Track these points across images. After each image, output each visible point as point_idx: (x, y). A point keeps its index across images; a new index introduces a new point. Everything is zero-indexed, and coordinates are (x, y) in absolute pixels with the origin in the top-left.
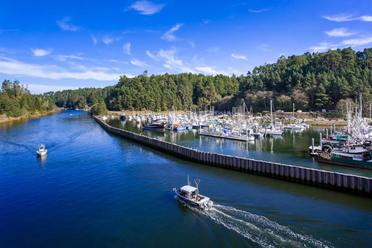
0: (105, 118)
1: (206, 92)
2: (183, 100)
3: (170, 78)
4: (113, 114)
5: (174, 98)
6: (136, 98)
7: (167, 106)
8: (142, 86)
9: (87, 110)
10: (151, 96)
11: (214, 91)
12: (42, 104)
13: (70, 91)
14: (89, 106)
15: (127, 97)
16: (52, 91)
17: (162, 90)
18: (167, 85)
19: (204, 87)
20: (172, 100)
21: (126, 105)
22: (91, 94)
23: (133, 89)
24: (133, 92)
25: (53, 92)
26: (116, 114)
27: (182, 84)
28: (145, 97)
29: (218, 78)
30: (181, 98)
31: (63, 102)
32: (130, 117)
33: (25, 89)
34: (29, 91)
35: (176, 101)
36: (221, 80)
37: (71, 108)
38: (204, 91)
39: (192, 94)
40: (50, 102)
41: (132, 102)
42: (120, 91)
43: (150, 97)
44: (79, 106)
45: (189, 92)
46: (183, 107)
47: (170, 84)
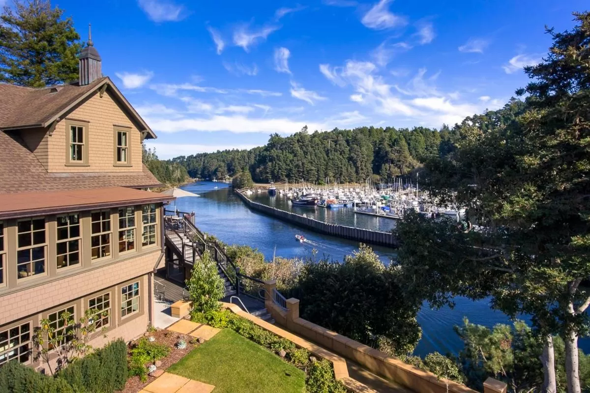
0: (249, 193)
1: (393, 156)
2: (357, 168)
3: (340, 135)
4: (260, 187)
5: (345, 165)
6: (291, 165)
7: (334, 177)
8: (299, 149)
9: (227, 182)
10: (311, 163)
11: (407, 153)
12: (172, 175)
13: (205, 155)
14: (230, 176)
15: (278, 164)
16: (183, 155)
17: (327, 155)
18: (334, 147)
19: (392, 147)
20: (341, 167)
21: (278, 175)
22: (233, 159)
23: (287, 154)
24: (287, 158)
25: (184, 157)
26: (264, 188)
27: (356, 144)
28: (303, 164)
29: (415, 133)
30: (355, 164)
31: (197, 170)
32: (281, 191)
33: (153, 154)
34: (157, 156)
35: (347, 170)
36: (421, 137)
37: (207, 179)
38: (391, 154)
39: (372, 158)
40: (181, 171)
41: (286, 171)
42: (270, 156)
43: (309, 164)
44: (218, 177)
45: (367, 156)
46: (357, 177)
47: (338, 146)
